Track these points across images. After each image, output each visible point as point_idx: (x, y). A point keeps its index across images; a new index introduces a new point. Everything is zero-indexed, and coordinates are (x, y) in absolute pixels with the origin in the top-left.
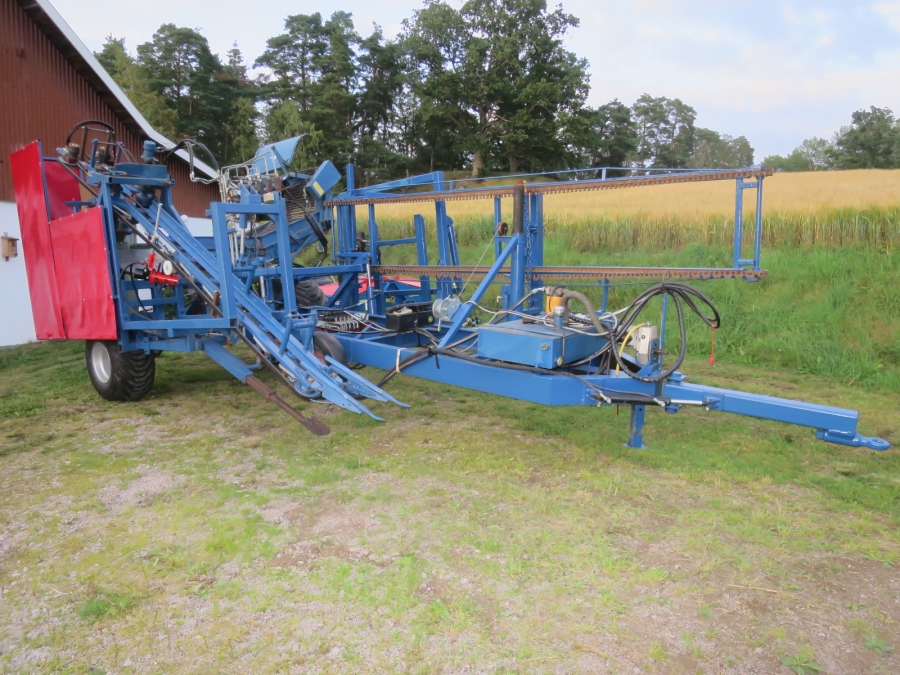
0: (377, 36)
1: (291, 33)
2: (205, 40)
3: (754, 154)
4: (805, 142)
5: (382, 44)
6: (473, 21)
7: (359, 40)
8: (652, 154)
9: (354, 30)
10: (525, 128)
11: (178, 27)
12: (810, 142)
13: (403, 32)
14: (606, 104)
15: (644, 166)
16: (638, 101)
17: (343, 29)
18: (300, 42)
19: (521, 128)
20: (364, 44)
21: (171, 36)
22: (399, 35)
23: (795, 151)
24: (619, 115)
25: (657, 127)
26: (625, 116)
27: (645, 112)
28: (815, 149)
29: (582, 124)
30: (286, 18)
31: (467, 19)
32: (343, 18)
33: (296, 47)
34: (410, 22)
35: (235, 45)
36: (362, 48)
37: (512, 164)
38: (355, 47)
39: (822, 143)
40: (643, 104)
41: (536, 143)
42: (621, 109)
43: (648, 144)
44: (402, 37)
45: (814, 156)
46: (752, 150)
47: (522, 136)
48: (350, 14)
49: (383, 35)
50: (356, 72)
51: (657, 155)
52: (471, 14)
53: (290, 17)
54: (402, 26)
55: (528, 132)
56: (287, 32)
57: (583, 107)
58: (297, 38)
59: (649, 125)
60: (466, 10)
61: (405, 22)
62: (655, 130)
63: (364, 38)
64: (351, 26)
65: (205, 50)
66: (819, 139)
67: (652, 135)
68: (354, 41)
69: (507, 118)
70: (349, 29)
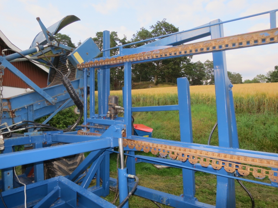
0: (125, 39)
1: (97, 37)
2: (70, 38)
3: (242, 79)
4: (257, 76)
5: (126, 41)
6: (155, 35)
7: (119, 40)
8: (210, 78)
9: (118, 37)
10: (172, 68)
11: (62, 34)
12: (259, 75)
13: (133, 38)
14: (196, 62)
15: (207, 82)
16: (205, 62)
17: (114, 37)
18: (100, 40)
19: (170, 68)
20: (121, 41)
21: (59, 37)
22: (132, 39)
23: (254, 78)
24: (200, 66)
25: (211, 70)
26: (202, 66)
27: (208, 65)
28: (261, 78)
29: (190, 67)
30: (96, 33)
31: (153, 35)
32: (115, 33)
33: (99, 41)
34: (136, 35)
35: (80, 41)
36: (120, 42)
37: (166, 79)
38: (118, 42)
39: (263, 76)
40: (207, 63)
41: (175, 73)
42: (201, 64)
43: (209, 75)
44: (133, 40)
45: (260, 80)
46: (242, 78)
47: (171, 71)
48: (117, 32)
49: (127, 39)
50: (118, 50)
51: (212, 79)
52: (154, 33)
53: (98, 32)
54: (133, 36)
55: (173, 69)
56: (96, 37)
57: (190, 62)
58: (100, 39)
59: (209, 69)
60: (153, 32)
61: (134, 35)
62: (211, 71)
63: (121, 39)
64: (117, 36)
65: (70, 41)
66: (262, 75)
67: (210, 72)
68: (117, 40)
69: (166, 65)
70: (116, 37)
